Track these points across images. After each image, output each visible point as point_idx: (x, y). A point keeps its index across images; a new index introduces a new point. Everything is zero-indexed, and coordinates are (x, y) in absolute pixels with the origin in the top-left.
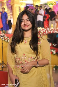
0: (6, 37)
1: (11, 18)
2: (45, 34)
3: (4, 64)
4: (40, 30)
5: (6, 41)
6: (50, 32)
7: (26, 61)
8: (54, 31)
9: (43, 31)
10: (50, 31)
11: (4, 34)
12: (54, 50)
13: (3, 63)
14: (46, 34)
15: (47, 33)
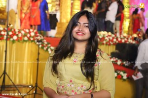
0: (46, 43)
1: (56, 10)
2: (112, 43)
3: (38, 88)
4: (104, 35)
5: (45, 49)
6: (121, 41)
7: (73, 91)
8: (128, 39)
9: (109, 37)
10: (121, 39)
11: (42, 38)
12: (124, 73)
13: (36, 86)
14: (114, 44)
15: (115, 42)
